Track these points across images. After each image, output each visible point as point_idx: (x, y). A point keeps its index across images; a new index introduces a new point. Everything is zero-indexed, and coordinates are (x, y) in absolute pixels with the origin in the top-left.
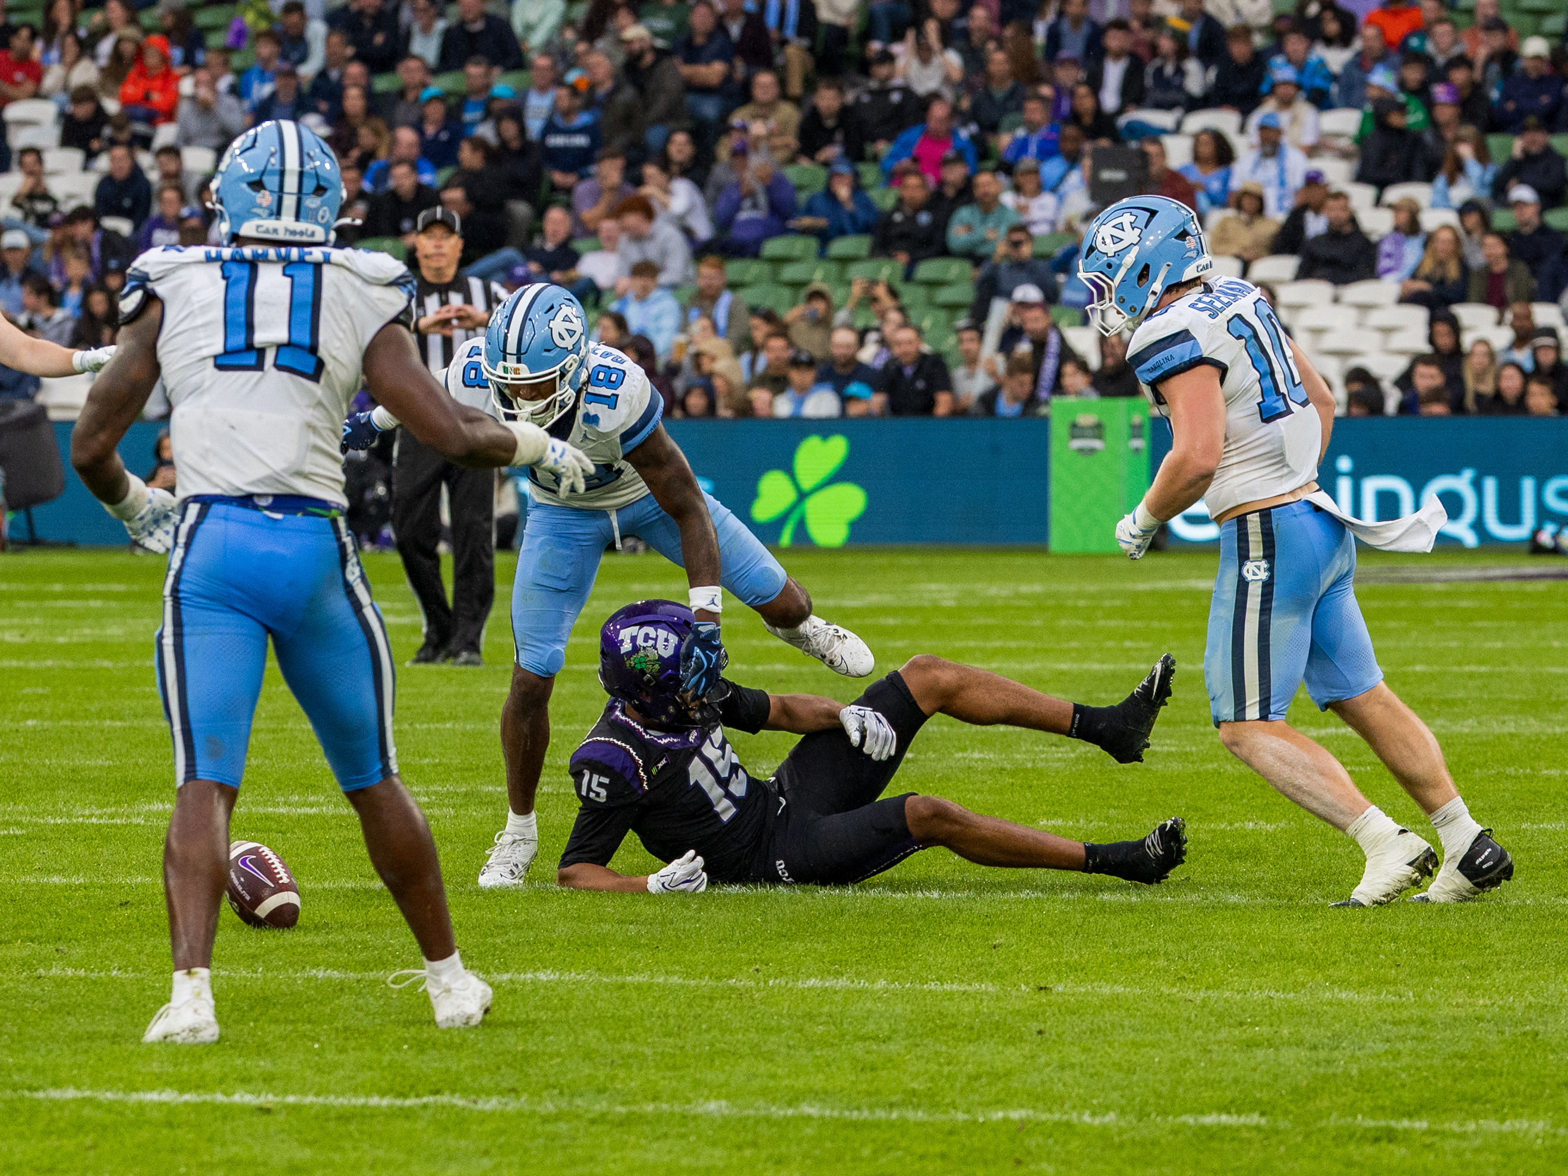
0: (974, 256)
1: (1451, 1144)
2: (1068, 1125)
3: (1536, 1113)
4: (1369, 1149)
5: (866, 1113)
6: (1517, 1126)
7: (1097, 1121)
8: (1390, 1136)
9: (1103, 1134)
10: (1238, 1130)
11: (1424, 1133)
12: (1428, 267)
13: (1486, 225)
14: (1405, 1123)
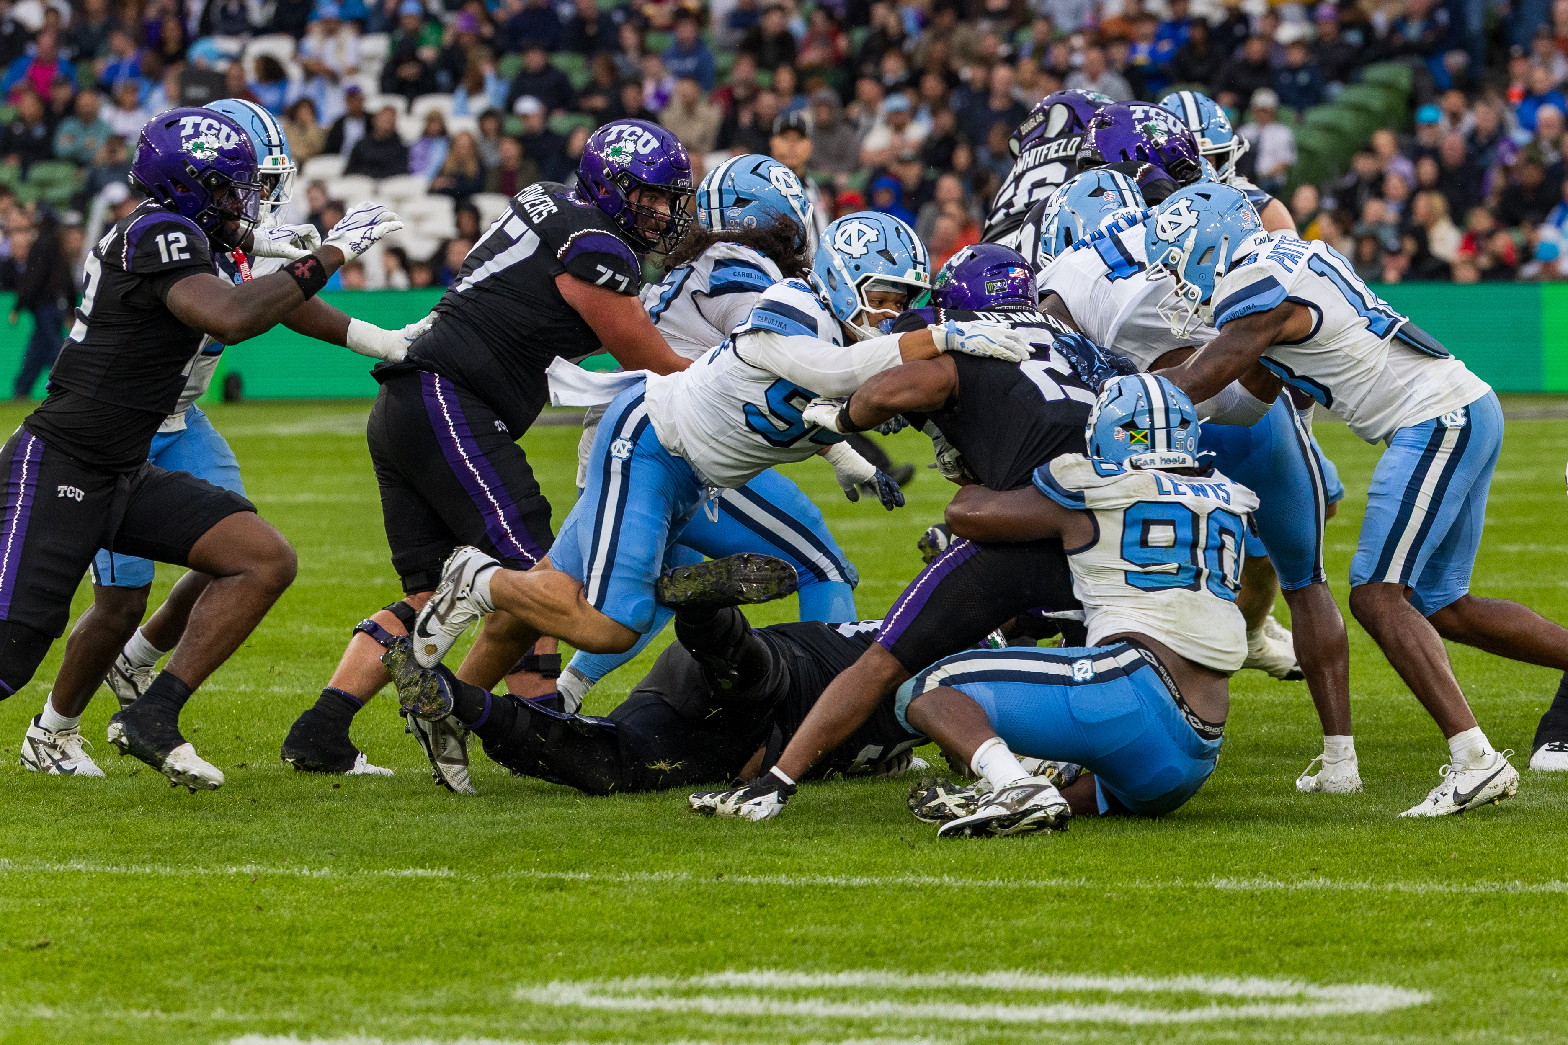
0: (77, 161)
1: (611, 893)
2: (292, 877)
3: (677, 866)
4: (547, 896)
5: (124, 869)
6: (665, 876)
7: (315, 874)
8: (561, 885)
9: (323, 884)
10: (433, 881)
11: (588, 883)
12: (451, 166)
13: (501, 133)
14: (571, 875)
